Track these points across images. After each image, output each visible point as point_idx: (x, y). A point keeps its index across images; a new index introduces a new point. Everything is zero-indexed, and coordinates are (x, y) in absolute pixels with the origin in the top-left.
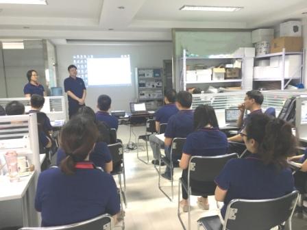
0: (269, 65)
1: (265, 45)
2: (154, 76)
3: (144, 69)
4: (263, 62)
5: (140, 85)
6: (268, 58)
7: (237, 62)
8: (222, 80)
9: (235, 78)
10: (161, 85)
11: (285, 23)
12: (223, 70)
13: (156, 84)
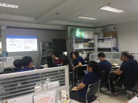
0: (103, 42)
1: (102, 34)
2: (49, 46)
3: (44, 43)
4: (101, 41)
5: (43, 50)
6: (103, 39)
7: (92, 40)
8: (88, 48)
9: (92, 47)
10: (52, 50)
11: (110, 26)
12: (88, 44)
13: (50, 50)
